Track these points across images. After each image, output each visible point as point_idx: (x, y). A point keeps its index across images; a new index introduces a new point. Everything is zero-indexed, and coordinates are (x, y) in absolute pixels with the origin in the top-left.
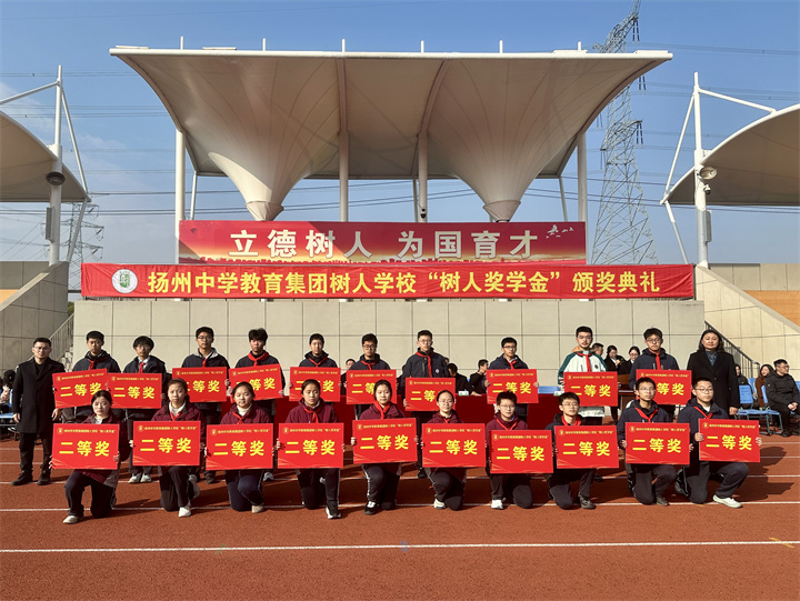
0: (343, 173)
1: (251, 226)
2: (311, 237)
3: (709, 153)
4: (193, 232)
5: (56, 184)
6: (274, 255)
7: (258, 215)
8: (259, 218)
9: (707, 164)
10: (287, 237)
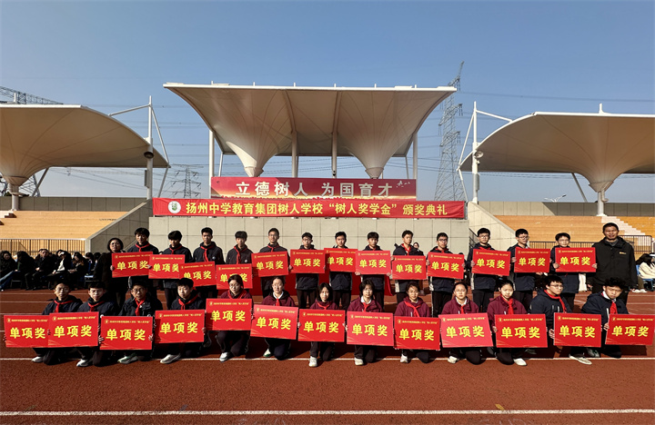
0: (294, 153)
1: (247, 180)
2: (277, 186)
3: (480, 144)
4: (218, 183)
5: (150, 158)
6: (258, 195)
7: (250, 174)
8: (251, 176)
9: (479, 150)
10: (265, 186)
